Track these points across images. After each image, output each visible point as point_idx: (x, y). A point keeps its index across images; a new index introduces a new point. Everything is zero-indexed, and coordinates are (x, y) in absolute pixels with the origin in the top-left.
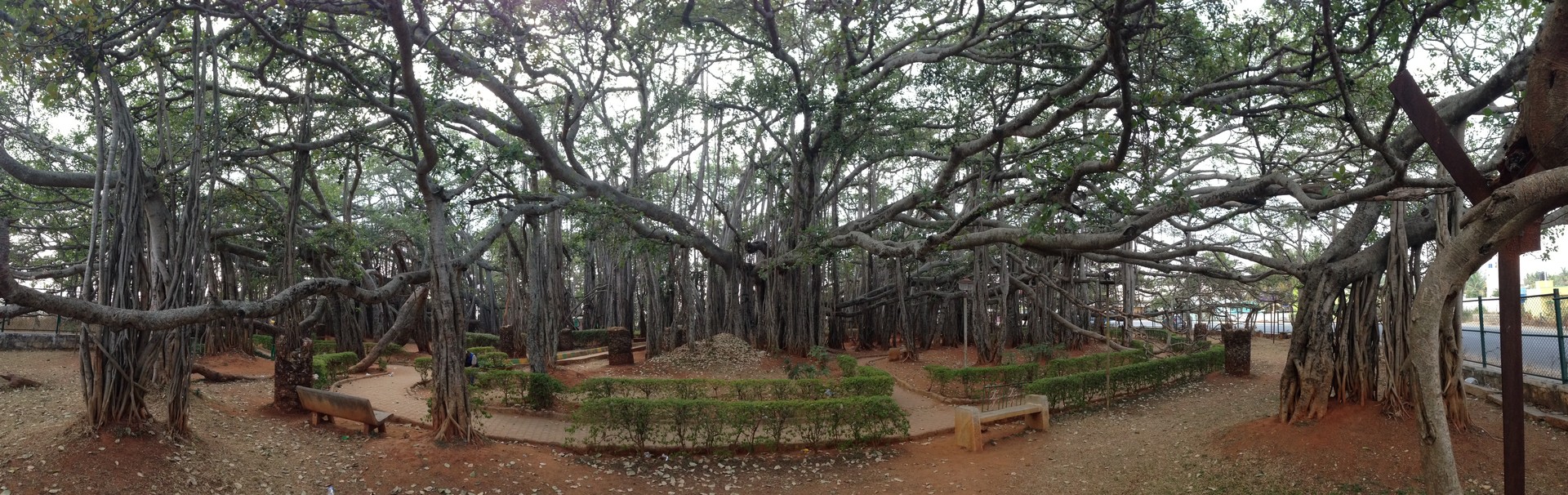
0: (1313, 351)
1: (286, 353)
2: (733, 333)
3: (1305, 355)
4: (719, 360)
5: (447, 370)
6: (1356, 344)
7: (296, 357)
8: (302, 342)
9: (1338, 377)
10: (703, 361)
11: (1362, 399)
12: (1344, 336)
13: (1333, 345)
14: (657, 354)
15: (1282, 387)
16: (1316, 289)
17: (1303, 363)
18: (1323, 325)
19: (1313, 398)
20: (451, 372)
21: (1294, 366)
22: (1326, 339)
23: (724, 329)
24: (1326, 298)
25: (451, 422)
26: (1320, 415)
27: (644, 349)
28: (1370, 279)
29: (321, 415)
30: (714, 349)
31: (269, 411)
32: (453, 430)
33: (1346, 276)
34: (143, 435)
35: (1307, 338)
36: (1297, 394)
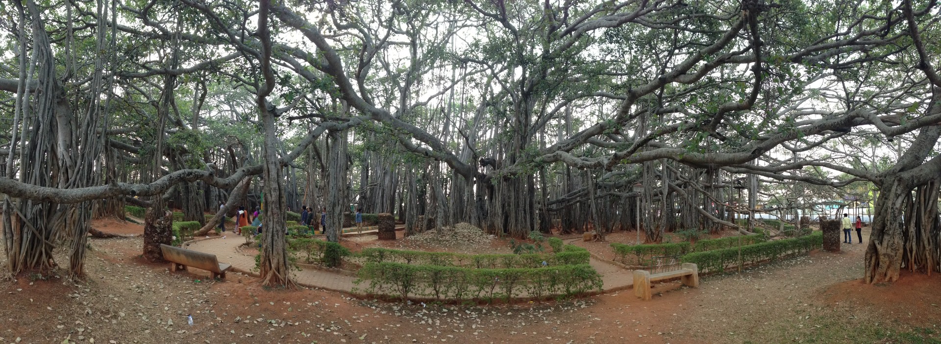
0: (888, 234)
1: (152, 221)
2: (470, 223)
3: (883, 237)
4: (460, 241)
6: (923, 231)
7: (160, 223)
9: (909, 254)
10: (447, 241)
11: (929, 271)
12: (913, 224)
13: (903, 231)
14: (413, 234)
15: (866, 259)
16: (890, 191)
17: (881, 243)
18: (895, 217)
19: (889, 267)
21: (874, 245)
22: (898, 226)
23: (463, 220)
24: (898, 198)
25: (274, 273)
26: (894, 279)
27: (403, 229)
28: (932, 184)
29: (178, 264)
30: (456, 233)
31: (139, 260)
32: (276, 279)
33: (913, 181)
35: (884, 225)
36: (877, 265)
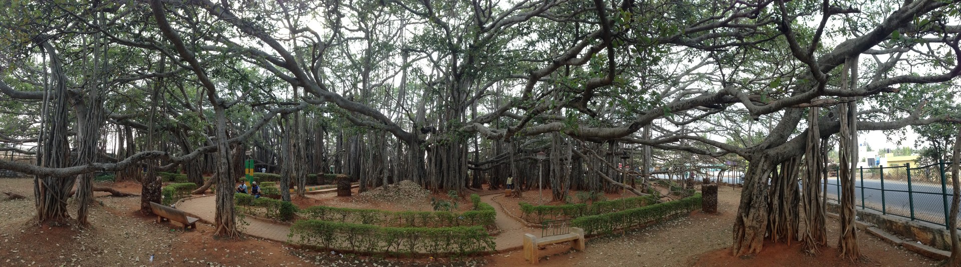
0: (754, 208)
1: (147, 184)
2: (413, 180)
3: (749, 210)
4: (401, 196)
5: (223, 199)
6: (785, 203)
7: (152, 186)
8: (156, 179)
9: (772, 225)
10: (391, 196)
11: (789, 241)
12: (776, 198)
13: (768, 204)
14: (365, 190)
15: (734, 231)
16: (757, 166)
17: (747, 215)
18: (761, 191)
19: (753, 239)
20: (225, 200)
21: (742, 217)
22: (763, 199)
23: (406, 178)
24: (764, 173)
25: (224, 227)
26: (758, 251)
27: (358, 187)
28: (794, 160)
29: (162, 218)
30: (399, 189)
31: (137, 214)
32: (224, 231)
33: (778, 158)
34: (64, 226)
35: (750, 200)
36: (743, 235)
